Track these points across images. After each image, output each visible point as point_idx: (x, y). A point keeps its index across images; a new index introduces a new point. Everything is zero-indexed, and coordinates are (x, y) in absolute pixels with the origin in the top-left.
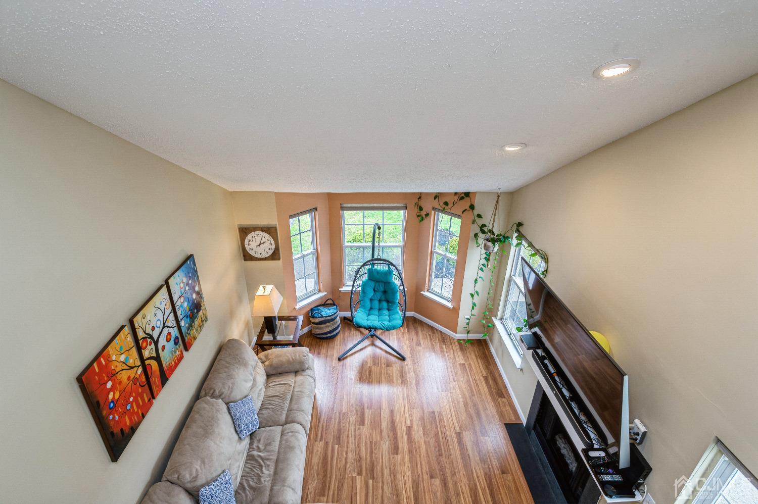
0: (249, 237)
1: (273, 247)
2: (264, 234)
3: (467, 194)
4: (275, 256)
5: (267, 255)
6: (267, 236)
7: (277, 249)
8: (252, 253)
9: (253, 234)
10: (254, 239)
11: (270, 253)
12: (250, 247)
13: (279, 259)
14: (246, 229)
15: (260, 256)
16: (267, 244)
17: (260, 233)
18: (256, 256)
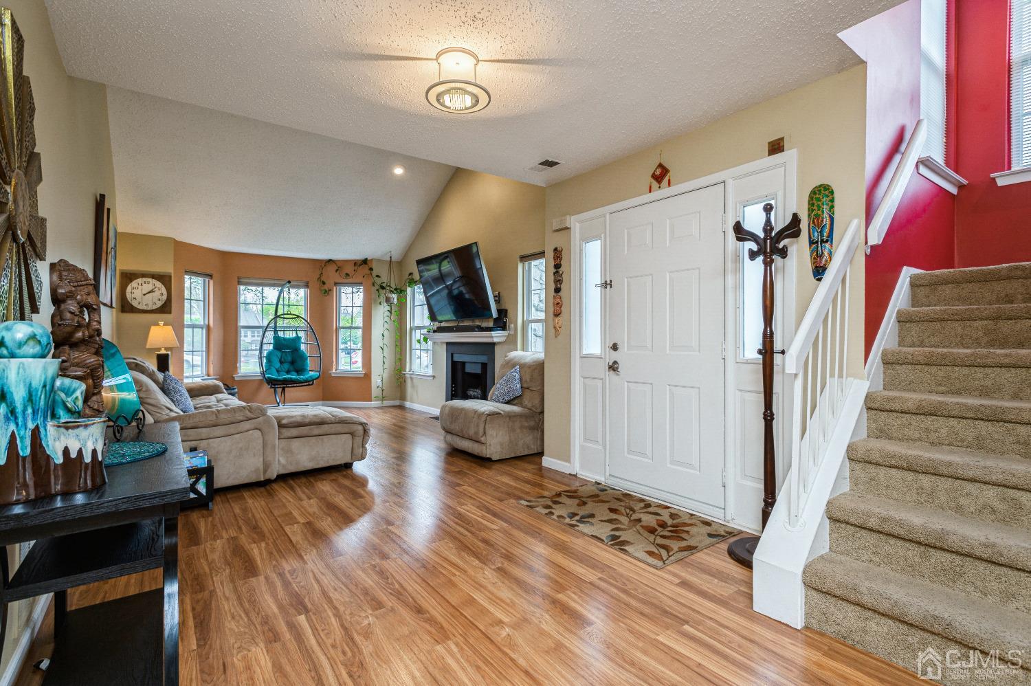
0: (134, 284)
1: (165, 297)
2: (155, 281)
3: (365, 261)
4: (165, 308)
5: (154, 307)
6: (158, 284)
7: (169, 300)
8: (135, 304)
9: (140, 281)
10: (140, 287)
11: (159, 304)
12: (133, 296)
13: (170, 313)
14: (130, 274)
15: (145, 308)
16: (157, 294)
17: (150, 280)
18: (140, 307)
